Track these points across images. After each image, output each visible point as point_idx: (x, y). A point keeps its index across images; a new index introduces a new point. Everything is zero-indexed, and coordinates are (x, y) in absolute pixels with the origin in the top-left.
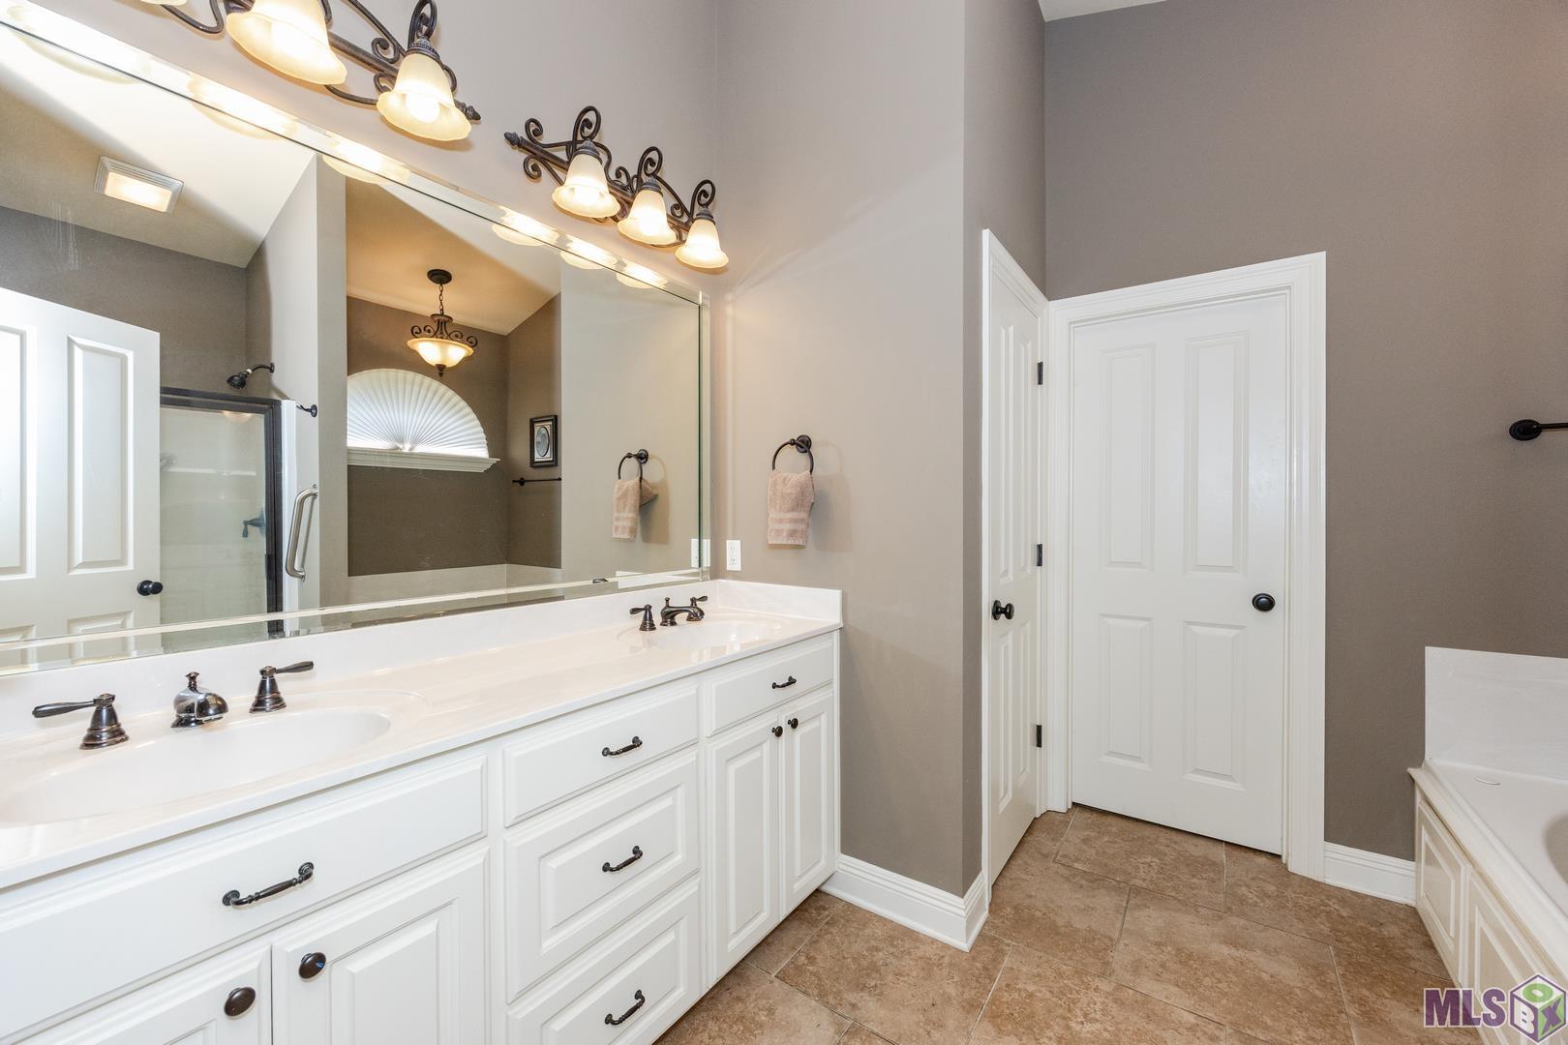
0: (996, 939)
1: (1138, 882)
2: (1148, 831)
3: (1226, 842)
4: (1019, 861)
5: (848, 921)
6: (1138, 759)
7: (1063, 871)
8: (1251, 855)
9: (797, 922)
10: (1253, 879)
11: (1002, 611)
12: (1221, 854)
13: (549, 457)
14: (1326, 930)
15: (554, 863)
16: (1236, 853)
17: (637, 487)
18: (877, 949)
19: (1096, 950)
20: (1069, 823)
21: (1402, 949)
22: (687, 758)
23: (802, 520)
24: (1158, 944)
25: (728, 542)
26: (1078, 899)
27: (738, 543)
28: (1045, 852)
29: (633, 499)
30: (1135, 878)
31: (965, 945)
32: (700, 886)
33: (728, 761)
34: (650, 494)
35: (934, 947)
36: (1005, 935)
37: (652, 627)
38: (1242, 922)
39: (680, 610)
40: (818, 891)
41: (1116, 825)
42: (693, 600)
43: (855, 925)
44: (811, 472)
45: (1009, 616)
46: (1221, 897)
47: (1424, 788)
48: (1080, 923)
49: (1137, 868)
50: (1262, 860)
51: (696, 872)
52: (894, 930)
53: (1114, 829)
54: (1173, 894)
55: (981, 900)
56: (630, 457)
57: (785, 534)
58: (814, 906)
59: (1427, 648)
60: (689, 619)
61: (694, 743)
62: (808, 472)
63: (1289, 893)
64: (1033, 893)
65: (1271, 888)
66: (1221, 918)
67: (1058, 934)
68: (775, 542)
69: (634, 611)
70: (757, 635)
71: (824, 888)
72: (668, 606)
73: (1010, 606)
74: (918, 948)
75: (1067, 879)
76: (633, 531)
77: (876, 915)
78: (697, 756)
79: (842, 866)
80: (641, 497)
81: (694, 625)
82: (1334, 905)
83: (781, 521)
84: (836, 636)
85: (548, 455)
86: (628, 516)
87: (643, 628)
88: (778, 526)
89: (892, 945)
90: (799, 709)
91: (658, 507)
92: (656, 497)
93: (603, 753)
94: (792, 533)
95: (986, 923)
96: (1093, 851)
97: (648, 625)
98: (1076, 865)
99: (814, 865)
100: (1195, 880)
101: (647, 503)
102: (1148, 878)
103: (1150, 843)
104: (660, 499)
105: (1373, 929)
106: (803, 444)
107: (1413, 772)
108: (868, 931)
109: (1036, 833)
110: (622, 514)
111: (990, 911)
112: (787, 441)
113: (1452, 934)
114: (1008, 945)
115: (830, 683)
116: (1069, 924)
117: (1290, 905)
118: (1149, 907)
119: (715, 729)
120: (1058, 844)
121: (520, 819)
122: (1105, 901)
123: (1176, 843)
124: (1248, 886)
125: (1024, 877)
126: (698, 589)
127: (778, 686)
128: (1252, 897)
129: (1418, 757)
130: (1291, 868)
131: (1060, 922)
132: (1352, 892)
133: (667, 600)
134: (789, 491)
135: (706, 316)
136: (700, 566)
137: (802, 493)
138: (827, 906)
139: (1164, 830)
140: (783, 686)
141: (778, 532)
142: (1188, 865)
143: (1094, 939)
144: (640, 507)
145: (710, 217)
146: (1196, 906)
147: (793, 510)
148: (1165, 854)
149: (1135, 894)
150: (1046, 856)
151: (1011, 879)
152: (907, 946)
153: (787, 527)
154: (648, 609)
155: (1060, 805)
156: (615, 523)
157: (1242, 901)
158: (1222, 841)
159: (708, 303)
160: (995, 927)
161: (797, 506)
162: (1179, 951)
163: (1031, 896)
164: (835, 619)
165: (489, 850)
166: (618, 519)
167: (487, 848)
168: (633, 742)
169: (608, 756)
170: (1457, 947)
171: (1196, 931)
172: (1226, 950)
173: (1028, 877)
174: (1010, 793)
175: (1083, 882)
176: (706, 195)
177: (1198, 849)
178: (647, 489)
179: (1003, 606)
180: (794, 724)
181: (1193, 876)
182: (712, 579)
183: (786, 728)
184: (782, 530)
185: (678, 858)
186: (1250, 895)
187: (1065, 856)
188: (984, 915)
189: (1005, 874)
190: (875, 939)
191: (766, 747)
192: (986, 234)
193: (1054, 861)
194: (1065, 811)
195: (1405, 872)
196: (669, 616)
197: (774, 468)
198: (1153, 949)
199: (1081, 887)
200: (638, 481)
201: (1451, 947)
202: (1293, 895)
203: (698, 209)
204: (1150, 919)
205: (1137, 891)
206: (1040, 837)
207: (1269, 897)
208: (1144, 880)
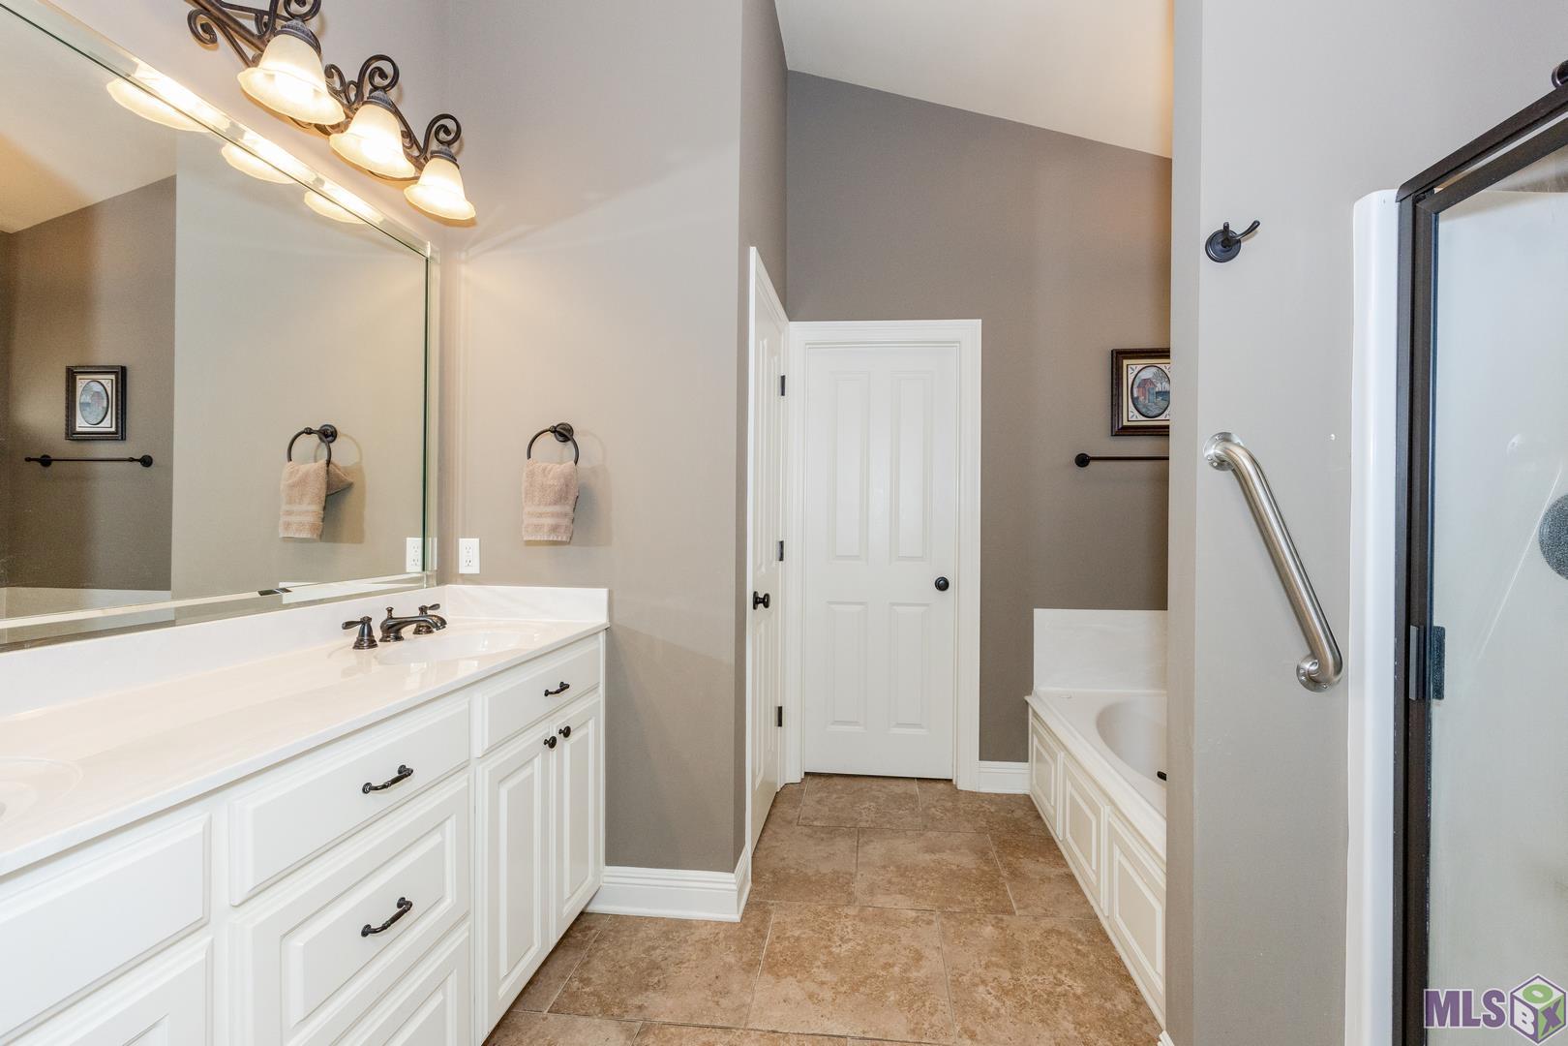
0: (761, 903)
1: (863, 824)
2: (864, 783)
3: (918, 779)
4: (769, 832)
5: (618, 932)
6: (856, 723)
7: (806, 830)
8: (933, 784)
9: (562, 951)
10: (937, 801)
11: (761, 601)
12: (915, 787)
13: (108, 425)
14: (984, 824)
15: (298, 942)
16: (925, 785)
17: (323, 473)
18: (654, 948)
19: (840, 885)
20: (803, 790)
21: (1025, 824)
22: (459, 783)
23: (566, 515)
24: (884, 867)
25: (461, 540)
26: (820, 850)
27: (475, 541)
28: (789, 818)
29: (317, 488)
30: (861, 821)
31: (736, 917)
32: (469, 931)
33: (501, 781)
34: (342, 481)
35: (709, 927)
36: (768, 897)
37: (372, 644)
38: (935, 834)
39: (406, 622)
40: (582, 913)
41: (840, 783)
42: (423, 609)
43: (626, 933)
44: (576, 463)
45: (766, 606)
46: (919, 819)
47: (1035, 708)
48: (826, 868)
49: (860, 813)
50: (941, 786)
51: (464, 918)
52: (667, 925)
53: (839, 787)
54: (888, 826)
55: (745, 876)
56: (310, 433)
57: (546, 530)
58: (581, 931)
59: (1035, 610)
60: (417, 632)
61: (463, 767)
62: (573, 462)
63: (961, 805)
64: (785, 856)
65: (949, 804)
66: (922, 835)
67: (810, 883)
68: (533, 538)
69: (348, 625)
70: (512, 643)
71: (590, 909)
72: (391, 618)
73: (767, 595)
74: (693, 934)
75: (810, 836)
76: (313, 528)
77: (646, 918)
78: (468, 779)
79: (606, 879)
80: (329, 486)
81: (424, 638)
82: (986, 806)
83: (540, 515)
84: (602, 637)
85: (107, 423)
86: (309, 510)
87: (358, 645)
88: (535, 521)
89: (668, 939)
90: (568, 717)
91: (351, 499)
92: (350, 486)
93: (364, 790)
94: (555, 529)
95: (751, 891)
96: (827, 809)
97: (366, 641)
98: (815, 823)
99: (582, 883)
100: (901, 812)
101: (337, 493)
102: (869, 819)
103: (867, 792)
104: (355, 491)
105: (1009, 816)
106: (564, 433)
107: (1027, 698)
108: (641, 934)
109: (779, 805)
110: (296, 508)
111: (752, 881)
112: (548, 428)
113: (1053, 804)
114: (773, 905)
115: (595, 688)
116: (818, 872)
117: (962, 812)
118: (872, 841)
119: (486, 747)
120: (799, 810)
121: (257, 890)
122: (842, 845)
123: (884, 787)
124: (935, 807)
125: (774, 844)
126: (427, 596)
127: (551, 693)
128: (938, 814)
129: (1028, 687)
130: (960, 787)
131: (810, 872)
132: (996, 794)
133: (390, 610)
134: (551, 482)
135: (435, 272)
136: (424, 569)
137: (567, 486)
138: (592, 925)
139: (875, 779)
140: (557, 692)
141: (538, 528)
142: (895, 802)
143: (838, 878)
144: (327, 496)
145: (453, 159)
146: (904, 831)
147: (555, 503)
148: (878, 798)
149: (860, 834)
150: (790, 822)
151: (766, 850)
152: (682, 935)
153: (548, 521)
154: (366, 622)
155: (795, 777)
156: (283, 519)
157: (933, 818)
158: (914, 778)
159: (438, 257)
160: (759, 893)
161: (561, 498)
162: (898, 867)
163: (784, 859)
164: (602, 620)
165: (213, 941)
166: (289, 513)
167: (209, 938)
168: (400, 772)
169: (372, 793)
170: (1055, 810)
171: (908, 850)
172: (928, 857)
173: (779, 844)
174: (762, 771)
175: (823, 835)
176: (447, 132)
177: (898, 788)
178: (338, 476)
179: (761, 596)
180: (566, 732)
181: (900, 809)
182: (438, 585)
183: (560, 738)
184: (542, 526)
185: (448, 903)
186: (938, 813)
187: (805, 818)
188: (749, 886)
189: (759, 846)
190: (650, 939)
191: (537, 762)
192: (753, 251)
193: (798, 825)
194: (799, 781)
195: (1023, 771)
196: (393, 629)
197: (529, 457)
198: (882, 872)
199: (822, 840)
200: (325, 465)
201: (1052, 812)
202: (963, 805)
203: (434, 145)
204: (876, 850)
205: (862, 831)
206: (784, 808)
207: (948, 811)
208: (867, 821)
